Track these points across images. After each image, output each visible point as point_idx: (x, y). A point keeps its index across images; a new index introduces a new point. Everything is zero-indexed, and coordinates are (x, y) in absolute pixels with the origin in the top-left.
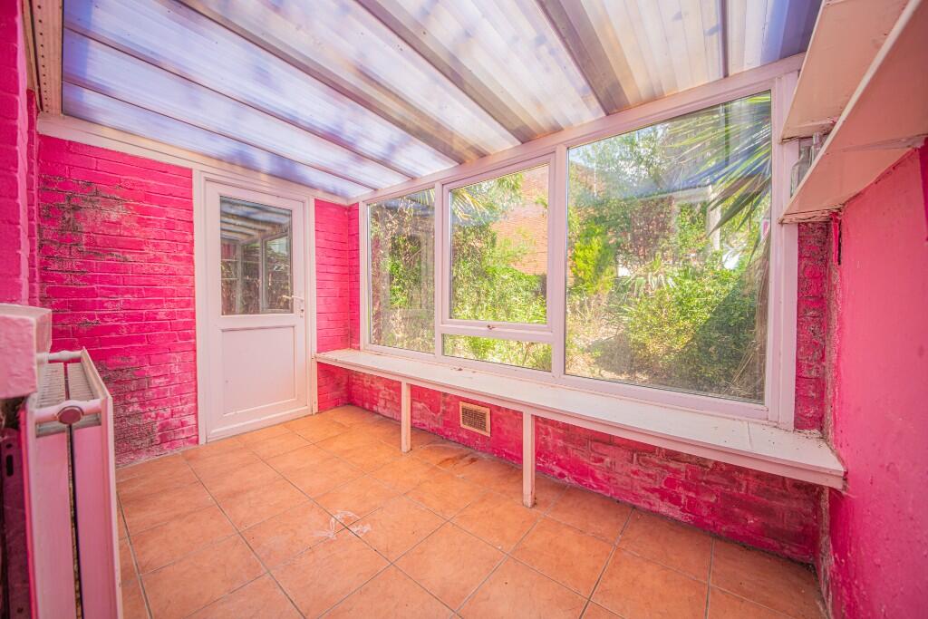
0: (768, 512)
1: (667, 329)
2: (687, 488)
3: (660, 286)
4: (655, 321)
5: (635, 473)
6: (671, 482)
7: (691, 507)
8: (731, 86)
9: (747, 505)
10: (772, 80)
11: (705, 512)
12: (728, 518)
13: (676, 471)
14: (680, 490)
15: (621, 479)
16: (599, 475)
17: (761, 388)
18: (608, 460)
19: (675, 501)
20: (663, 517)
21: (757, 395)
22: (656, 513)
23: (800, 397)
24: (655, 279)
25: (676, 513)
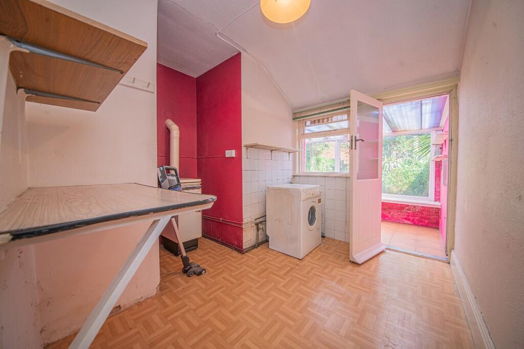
0: (429, 219)
1: (400, 183)
2: (412, 216)
3: (395, 167)
4: (395, 180)
5: (399, 215)
6: (408, 216)
7: (413, 221)
8: (422, 131)
9: (425, 218)
10: (431, 132)
11: (416, 221)
12: (421, 221)
13: (409, 213)
14: (410, 217)
15: (396, 217)
16: (390, 217)
17: (428, 194)
18: (392, 213)
19: (409, 220)
20: (407, 224)
21: (427, 195)
22: (405, 223)
23: (436, 195)
24: (393, 164)
25: (409, 222)
